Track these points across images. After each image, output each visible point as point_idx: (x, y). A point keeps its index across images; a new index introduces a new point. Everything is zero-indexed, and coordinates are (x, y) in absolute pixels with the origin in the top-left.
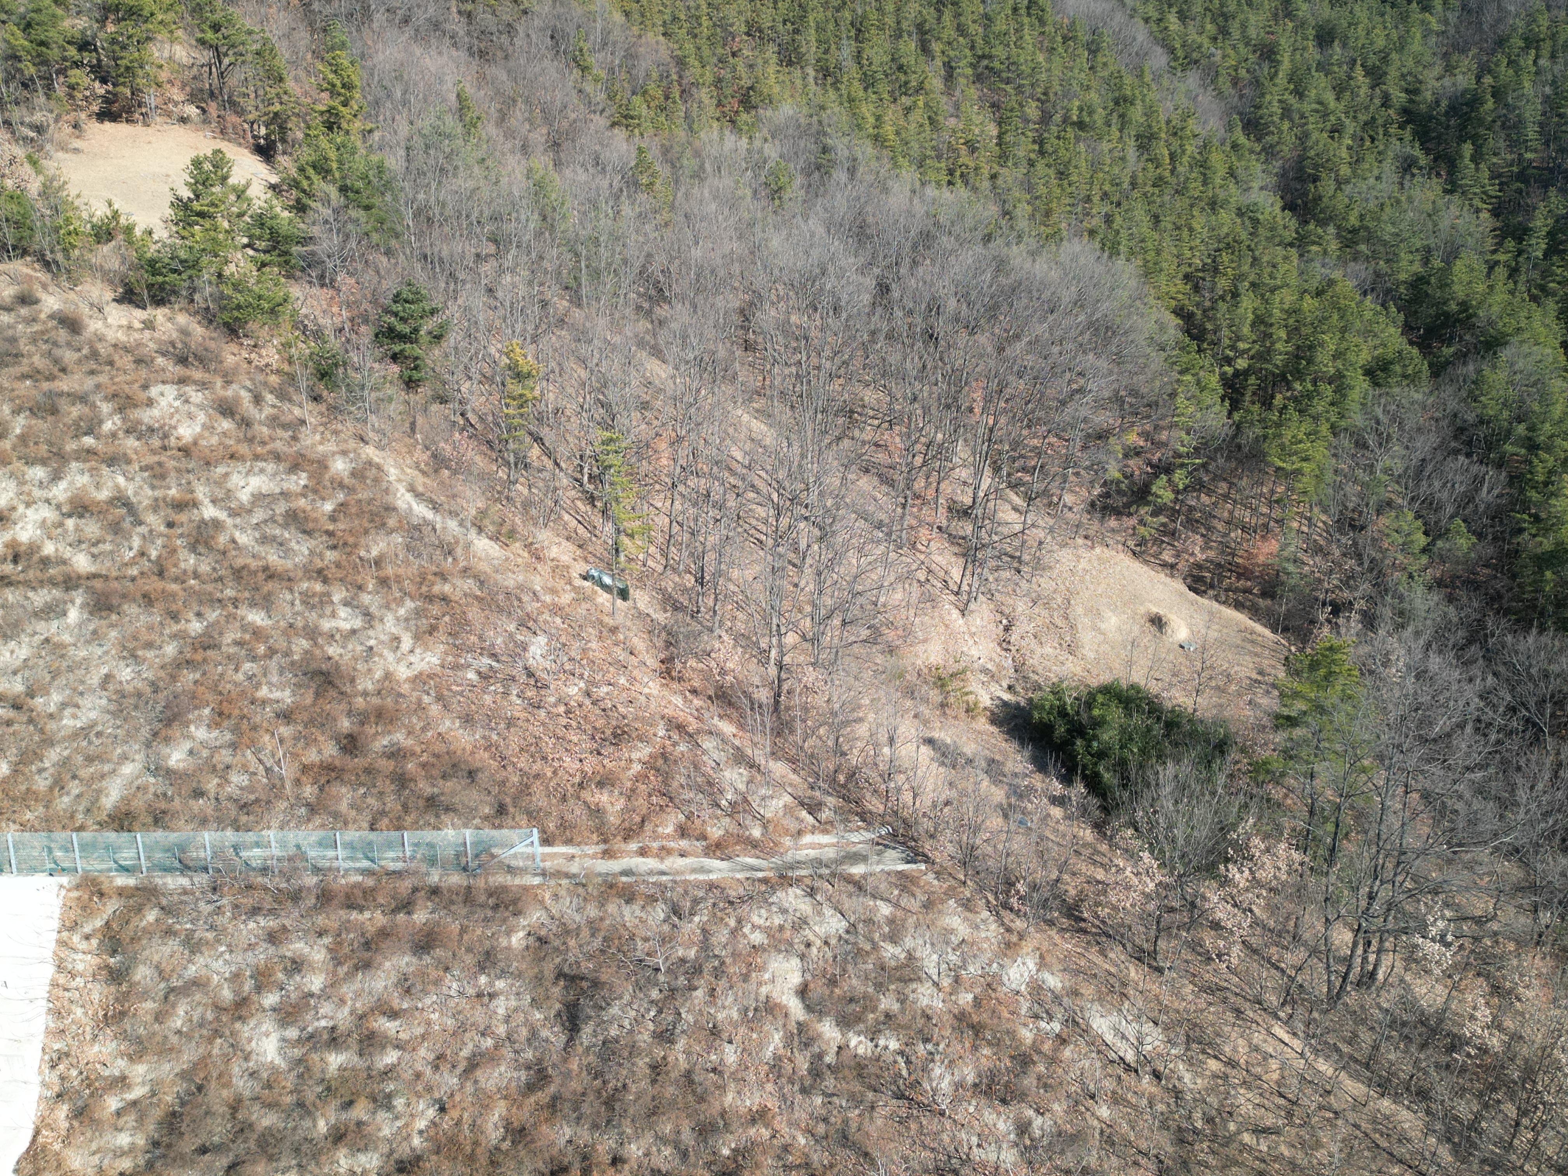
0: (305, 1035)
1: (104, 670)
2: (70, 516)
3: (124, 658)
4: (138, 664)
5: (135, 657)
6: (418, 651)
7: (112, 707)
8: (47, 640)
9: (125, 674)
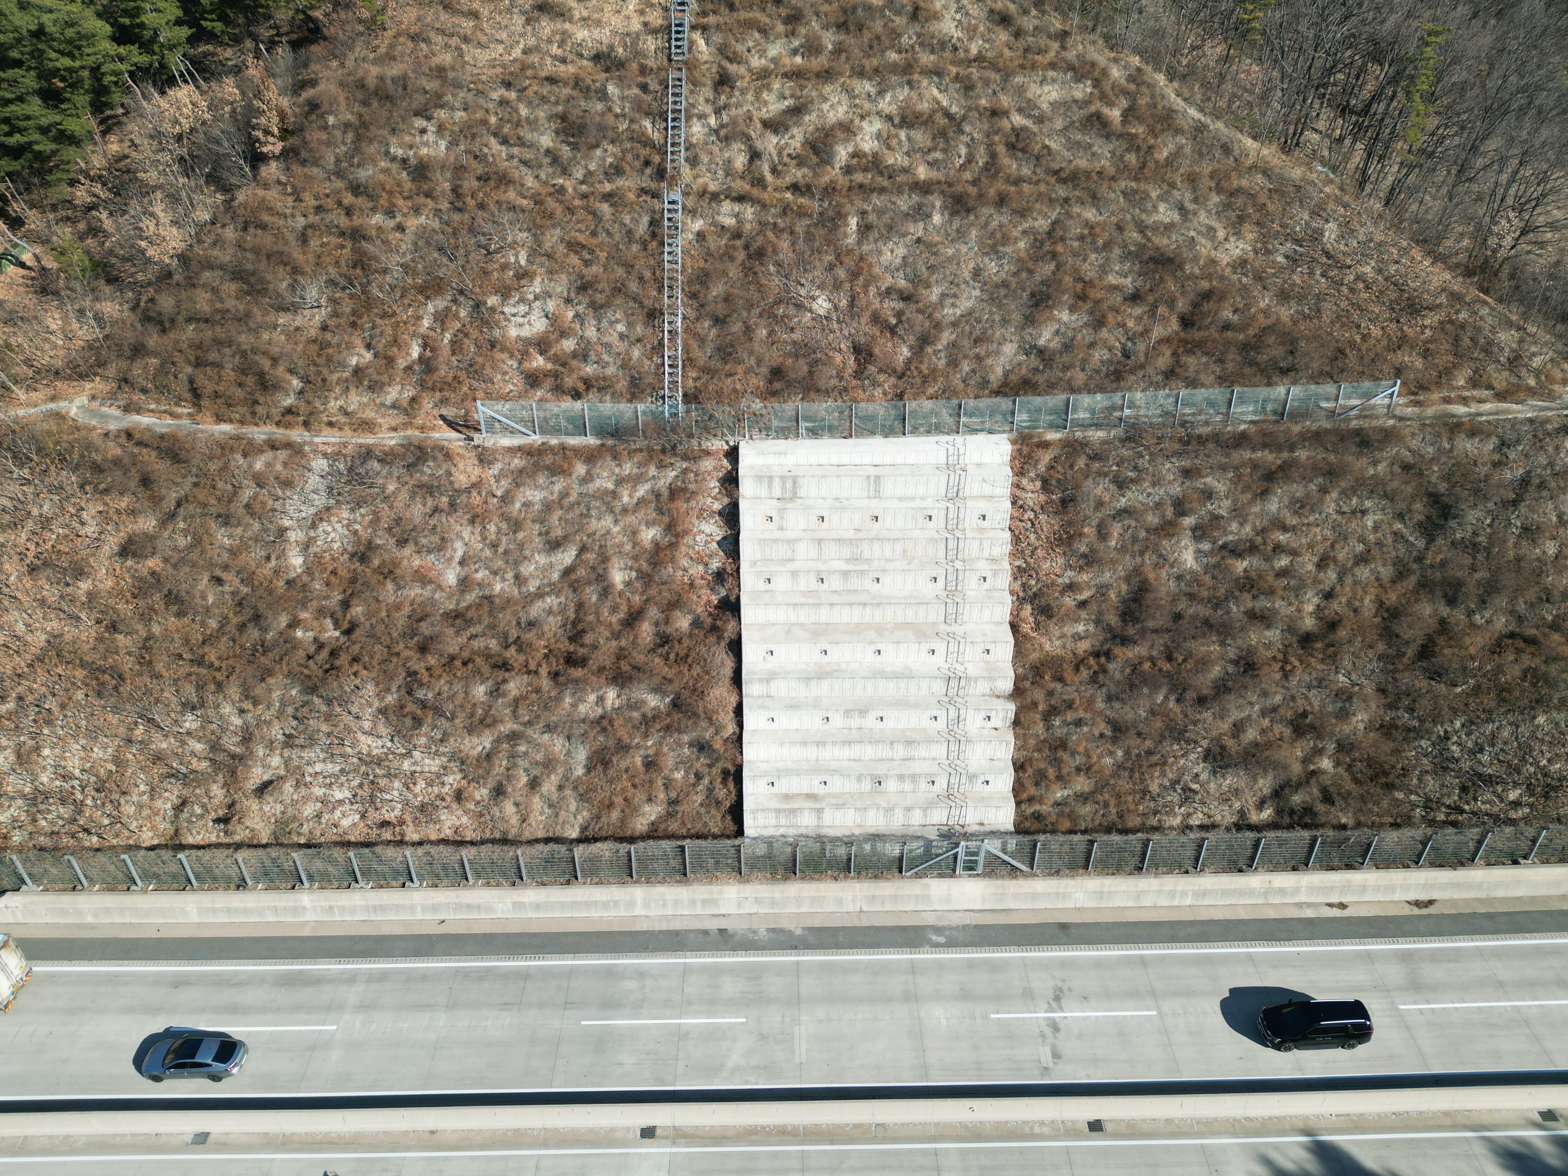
0: (1216, 546)
1: (972, 265)
2: (901, 127)
3: (987, 254)
4: (999, 258)
5: (997, 252)
6: (1232, 239)
7: (985, 297)
8: (919, 240)
9: (992, 267)
